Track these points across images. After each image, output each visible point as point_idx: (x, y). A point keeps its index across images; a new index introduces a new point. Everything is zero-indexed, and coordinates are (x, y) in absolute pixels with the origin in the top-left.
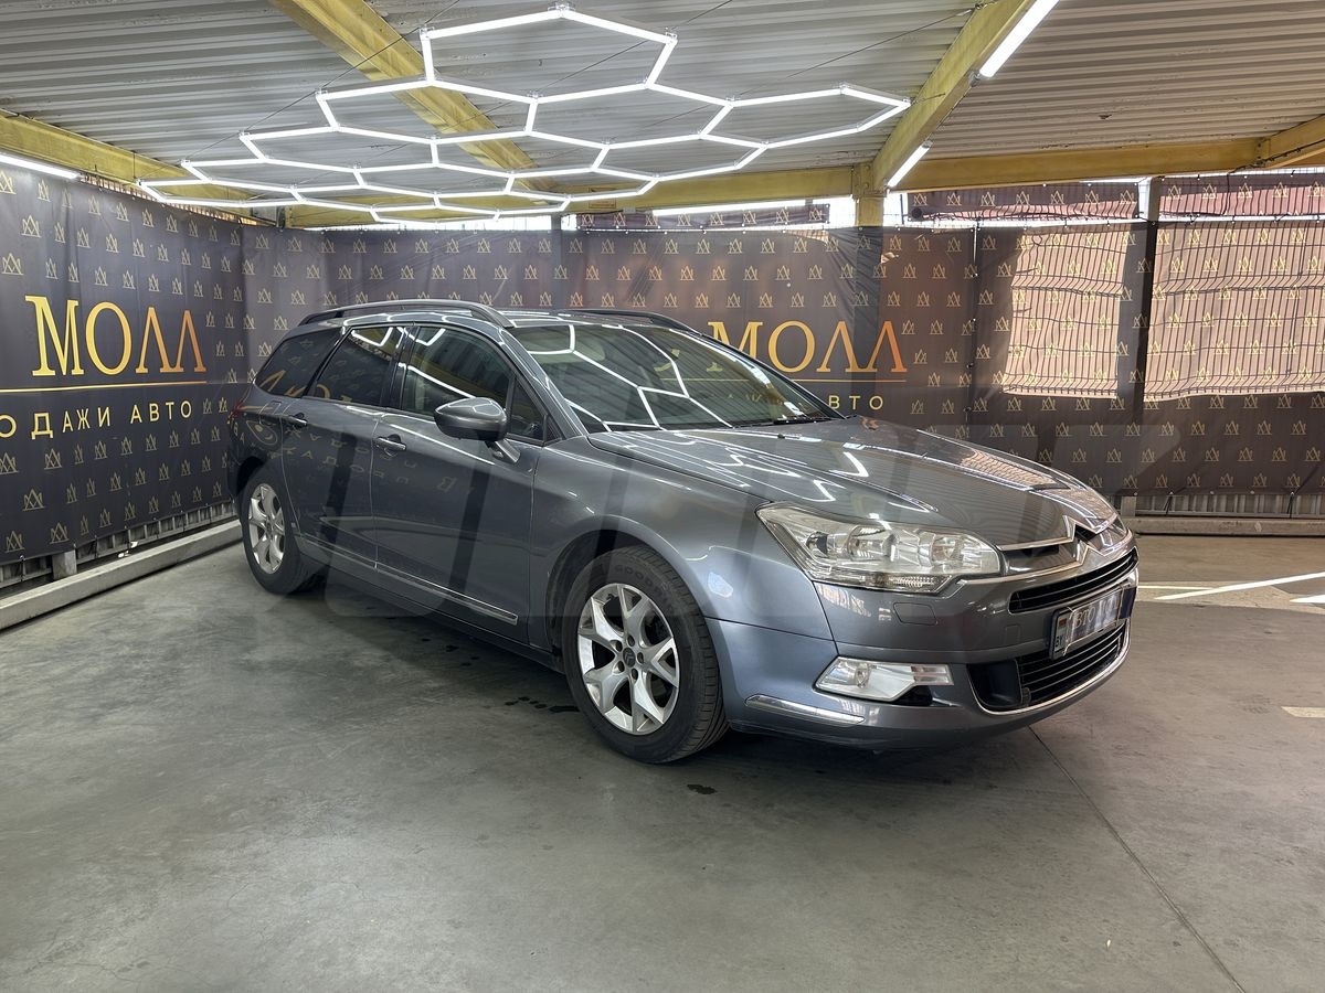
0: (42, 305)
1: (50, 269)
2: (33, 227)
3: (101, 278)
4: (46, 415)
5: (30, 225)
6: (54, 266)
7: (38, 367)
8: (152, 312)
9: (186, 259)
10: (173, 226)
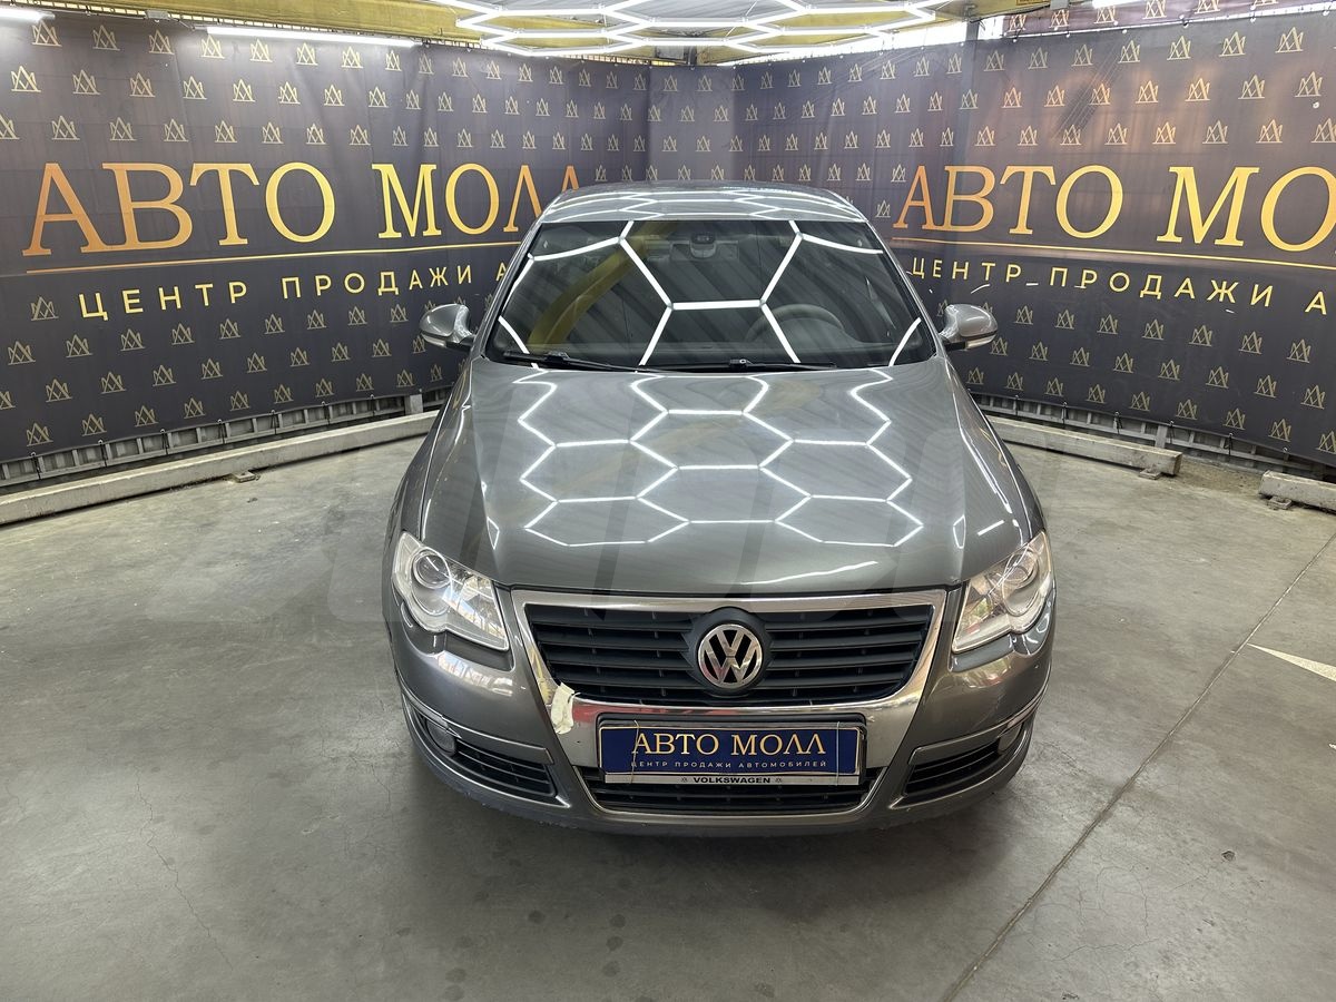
0: (388, 172)
1: (400, 137)
2: (379, 98)
3: (466, 139)
4: (392, 274)
5: (377, 95)
6: (403, 134)
7: (384, 230)
8: (525, 171)
9: (572, 111)
10: (557, 77)
